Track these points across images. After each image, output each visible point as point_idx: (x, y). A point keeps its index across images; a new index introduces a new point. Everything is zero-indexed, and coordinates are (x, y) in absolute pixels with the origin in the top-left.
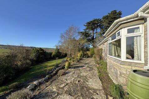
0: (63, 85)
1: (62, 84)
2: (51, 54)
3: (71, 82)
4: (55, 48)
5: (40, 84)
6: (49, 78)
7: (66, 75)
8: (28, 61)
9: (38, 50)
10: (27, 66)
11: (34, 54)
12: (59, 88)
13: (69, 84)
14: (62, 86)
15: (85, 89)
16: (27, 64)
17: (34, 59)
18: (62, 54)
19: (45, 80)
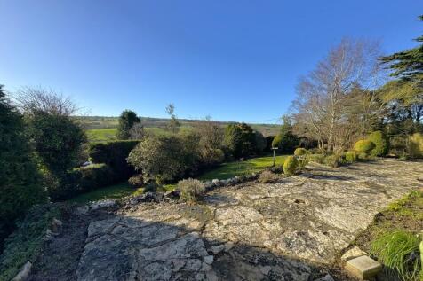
0: (258, 197)
1: (256, 194)
2: (270, 140)
3: (277, 197)
4: (281, 123)
5: (222, 185)
6: (239, 182)
7: (276, 185)
8: (219, 150)
9: (239, 129)
10: (216, 159)
11: (231, 137)
12: (248, 198)
13: (270, 199)
14: (253, 197)
15: (301, 216)
16: (216, 155)
17: (232, 148)
18: (302, 140)
19: (230, 182)
